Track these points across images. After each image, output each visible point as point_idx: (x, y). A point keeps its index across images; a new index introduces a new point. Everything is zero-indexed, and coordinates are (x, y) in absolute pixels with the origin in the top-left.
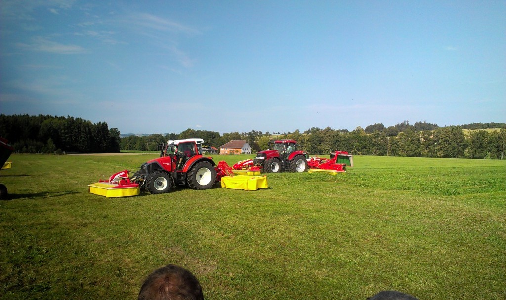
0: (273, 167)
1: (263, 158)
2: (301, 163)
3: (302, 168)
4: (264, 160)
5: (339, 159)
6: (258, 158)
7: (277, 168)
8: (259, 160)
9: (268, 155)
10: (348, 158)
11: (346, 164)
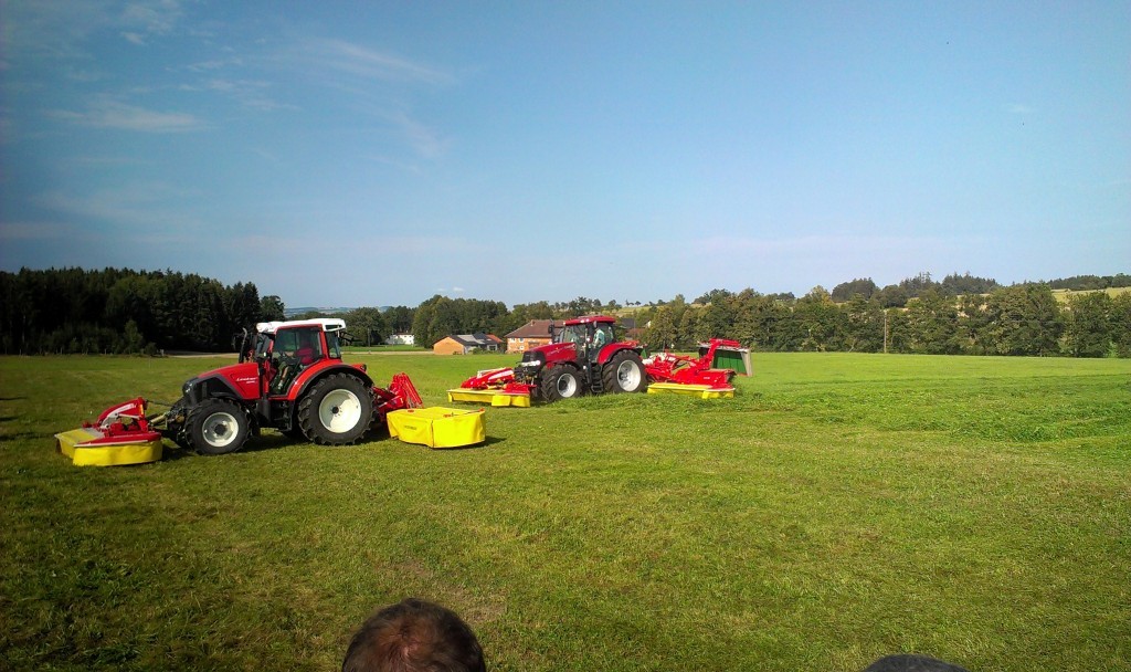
0: (563, 386)
1: (538, 363)
2: (629, 368)
3: (633, 379)
4: (540, 367)
5: (720, 359)
6: (526, 364)
7: (572, 388)
8: (529, 367)
9: (548, 354)
10: (738, 356)
11: (734, 370)
